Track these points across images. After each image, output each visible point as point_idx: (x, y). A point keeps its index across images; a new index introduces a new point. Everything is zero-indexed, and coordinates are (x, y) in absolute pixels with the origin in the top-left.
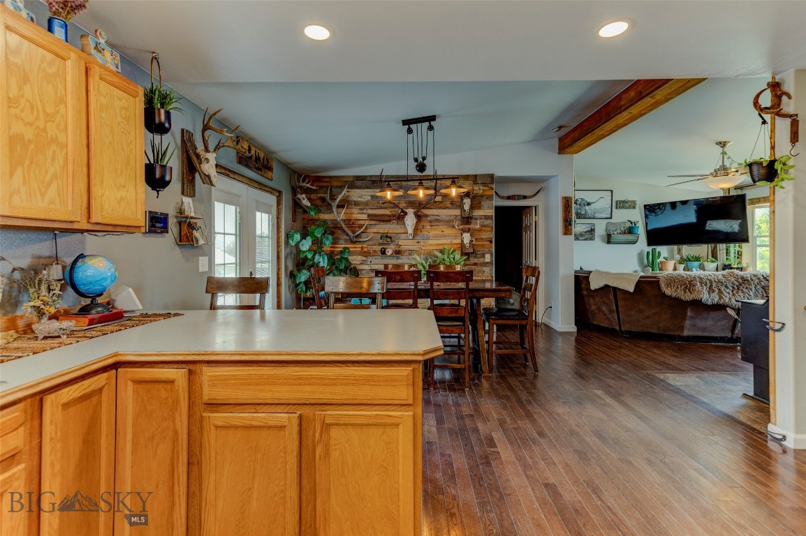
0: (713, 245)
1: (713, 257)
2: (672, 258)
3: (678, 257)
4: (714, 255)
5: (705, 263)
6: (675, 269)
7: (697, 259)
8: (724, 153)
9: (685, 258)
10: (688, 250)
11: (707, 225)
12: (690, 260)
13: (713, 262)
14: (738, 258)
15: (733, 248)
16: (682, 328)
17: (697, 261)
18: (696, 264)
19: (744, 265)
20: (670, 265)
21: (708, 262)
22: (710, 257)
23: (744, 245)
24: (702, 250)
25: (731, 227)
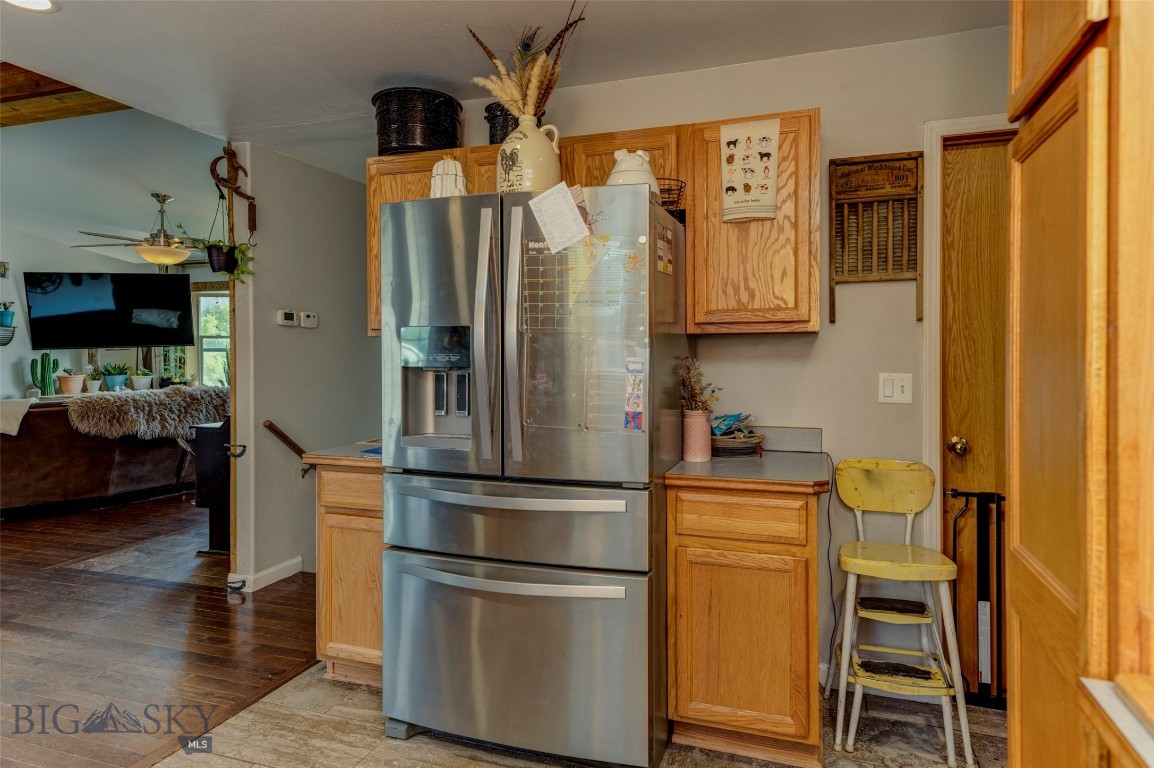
0: (145, 349)
1: (145, 367)
2: (80, 371)
3: (90, 368)
4: (147, 363)
5: (134, 378)
6: (85, 389)
7: (122, 371)
8: (162, 212)
9: (102, 369)
10: (106, 357)
11: (134, 316)
12: (110, 374)
13: (145, 375)
14: (180, 367)
15: (174, 352)
16: (105, 484)
17: (121, 374)
18: (120, 378)
19: (188, 377)
20: (76, 383)
21: (139, 375)
22: (141, 367)
23: (188, 348)
24: (129, 356)
25: (168, 320)
